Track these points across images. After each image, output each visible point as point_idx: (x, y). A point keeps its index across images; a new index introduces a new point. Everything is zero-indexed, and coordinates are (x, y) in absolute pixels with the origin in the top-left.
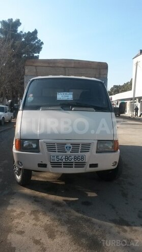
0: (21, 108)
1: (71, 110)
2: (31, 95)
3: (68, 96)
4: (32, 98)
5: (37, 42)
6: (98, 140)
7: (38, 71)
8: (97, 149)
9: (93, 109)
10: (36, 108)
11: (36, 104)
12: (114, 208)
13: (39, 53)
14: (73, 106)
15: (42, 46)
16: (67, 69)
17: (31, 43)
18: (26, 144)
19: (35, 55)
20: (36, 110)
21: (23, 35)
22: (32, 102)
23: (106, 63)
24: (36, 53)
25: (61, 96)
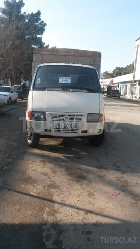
0: (31, 89)
1: (69, 91)
2: (39, 79)
3: (67, 80)
4: (40, 81)
5: (40, 23)
6: (88, 114)
7: (43, 58)
8: (87, 120)
9: (86, 91)
10: (43, 89)
11: (43, 86)
12: (97, 160)
13: (42, 35)
14: (71, 88)
15: (45, 27)
16: (67, 57)
17: (35, 24)
18: (36, 115)
19: (38, 36)
20: (43, 90)
21: (27, 15)
22: (40, 84)
23: (100, 52)
24: (39, 34)
25: (62, 80)
